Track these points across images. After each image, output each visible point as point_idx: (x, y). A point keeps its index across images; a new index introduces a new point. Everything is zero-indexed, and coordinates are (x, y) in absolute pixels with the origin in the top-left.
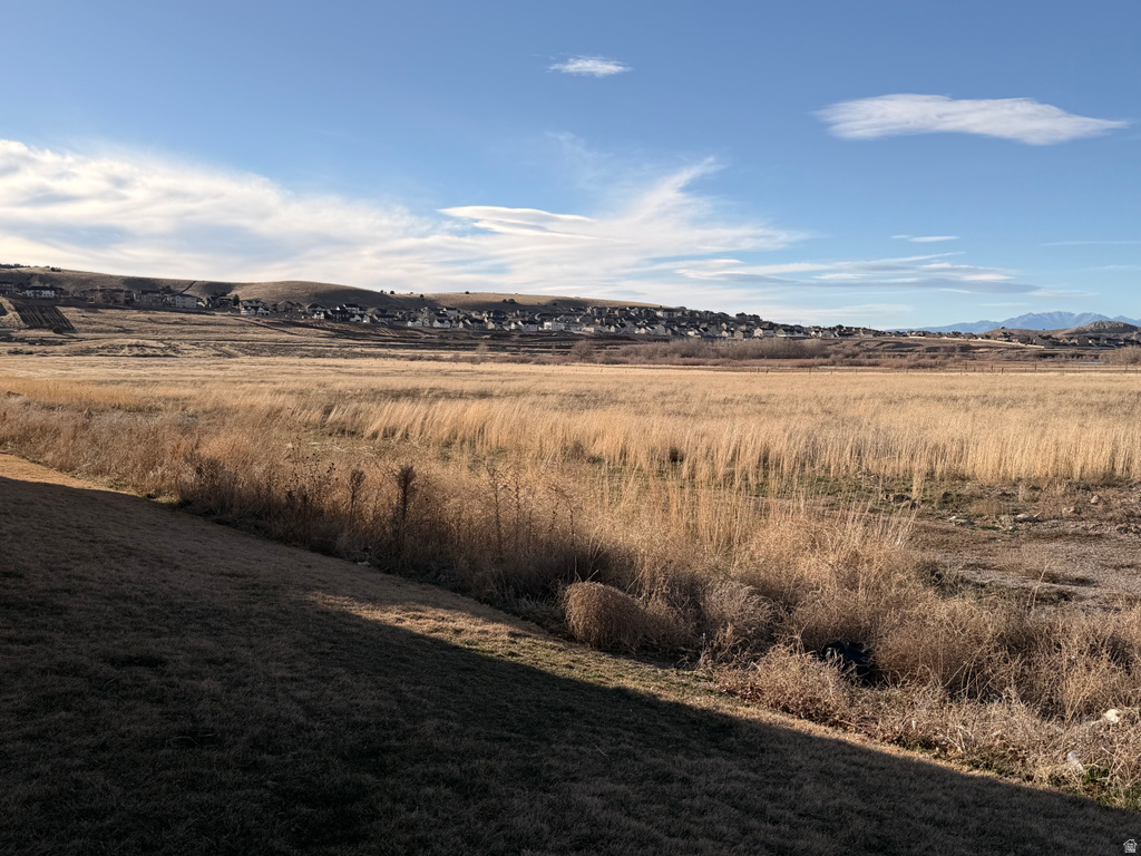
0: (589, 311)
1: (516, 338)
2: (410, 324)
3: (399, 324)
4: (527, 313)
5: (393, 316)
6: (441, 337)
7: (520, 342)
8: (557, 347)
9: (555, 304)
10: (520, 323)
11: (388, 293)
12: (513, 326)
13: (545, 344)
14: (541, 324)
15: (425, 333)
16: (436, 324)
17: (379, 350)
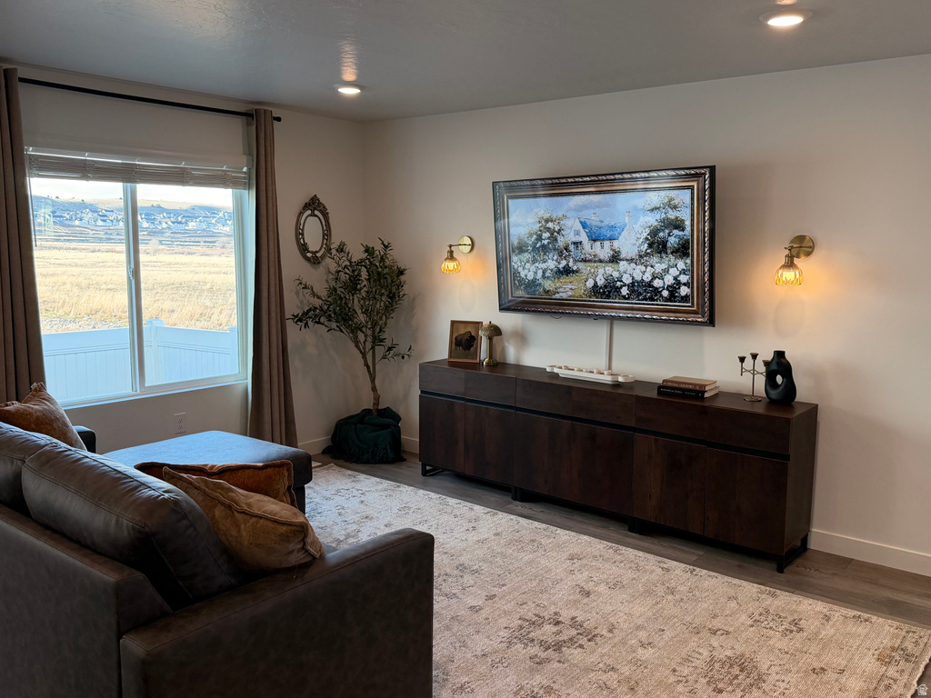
0: (221, 215)
1: (168, 234)
2: (77, 223)
3: (67, 222)
4: (172, 215)
5: (61, 217)
6: (106, 233)
7: (172, 238)
8: (205, 242)
9: (193, 209)
10: (170, 223)
11: (54, 198)
12: (164, 225)
13: (193, 239)
14: (186, 223)
15: (92, 230)
16: (100, 223)
17: (55, 243)
